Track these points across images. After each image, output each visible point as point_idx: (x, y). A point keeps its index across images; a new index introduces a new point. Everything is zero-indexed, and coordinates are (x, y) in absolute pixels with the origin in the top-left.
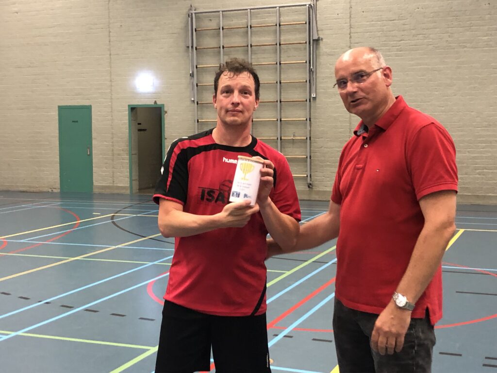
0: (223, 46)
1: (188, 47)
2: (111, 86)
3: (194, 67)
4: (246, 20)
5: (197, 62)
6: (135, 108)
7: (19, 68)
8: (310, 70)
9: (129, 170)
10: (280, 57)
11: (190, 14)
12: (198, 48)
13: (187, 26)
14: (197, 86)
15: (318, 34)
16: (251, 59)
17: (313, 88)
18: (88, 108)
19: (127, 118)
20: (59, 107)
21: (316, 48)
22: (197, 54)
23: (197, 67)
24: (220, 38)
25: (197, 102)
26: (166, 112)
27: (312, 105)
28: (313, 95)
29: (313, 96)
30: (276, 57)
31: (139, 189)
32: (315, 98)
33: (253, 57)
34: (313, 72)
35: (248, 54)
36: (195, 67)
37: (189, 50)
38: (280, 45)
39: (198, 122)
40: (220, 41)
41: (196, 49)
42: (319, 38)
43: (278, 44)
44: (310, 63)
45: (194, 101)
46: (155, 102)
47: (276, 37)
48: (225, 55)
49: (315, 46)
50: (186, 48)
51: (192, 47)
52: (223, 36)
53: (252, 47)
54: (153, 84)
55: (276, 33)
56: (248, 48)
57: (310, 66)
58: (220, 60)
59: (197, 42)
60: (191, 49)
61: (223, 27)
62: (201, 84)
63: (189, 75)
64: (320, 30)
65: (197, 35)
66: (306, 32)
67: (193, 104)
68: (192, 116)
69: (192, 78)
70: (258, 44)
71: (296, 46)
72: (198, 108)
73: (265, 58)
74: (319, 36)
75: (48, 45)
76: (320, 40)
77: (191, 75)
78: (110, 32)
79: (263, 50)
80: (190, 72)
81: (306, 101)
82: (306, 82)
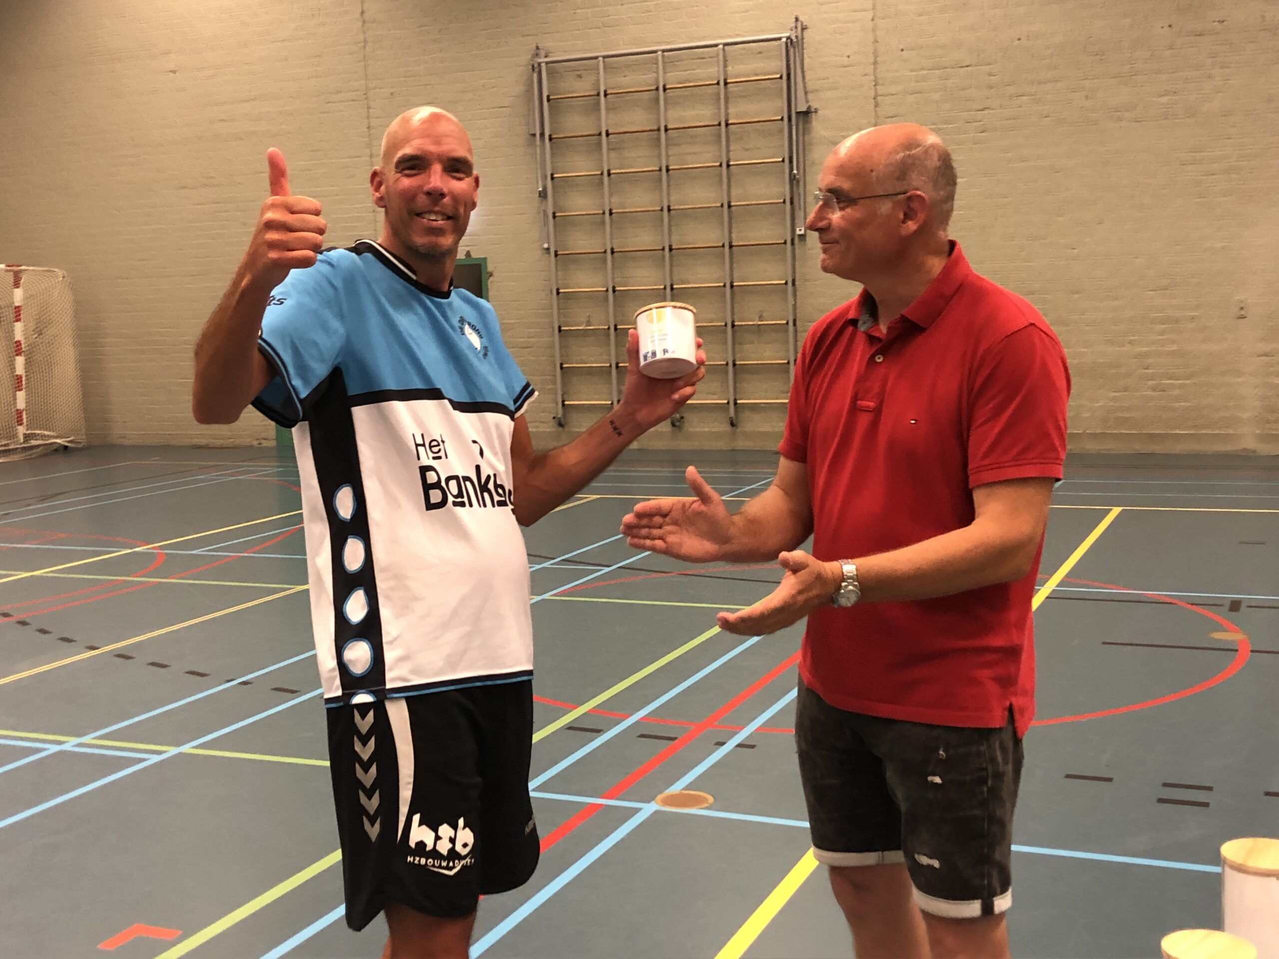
0: (607, 131)
1: (534, 135)
2: (375, 221)
3: (546, 178)
4: (655, 75)
5: (553, 168)
7: (183, 188)
8: (793, 179)
10: (728, 151)
11: (536, 65)
13: (529, 90)
14: (554, 217)
15: (807, 101)
16: (668, 156)
17: (799, 215)
21: (804, 131)
22: (551, 148)
23: (552, 178)
24: (600, 114)
25: (556, 252)
26: (491, 275)
27: (797, 251)
28: (800, 231)
29: (798, 232)
30: (720, 151)
32: (803, 237)
33: (672, 152)
34: (798, 181)
35: (659, 146)
36: (549, 178)
37: (535, 141)
38: (727, 125)
39: (558, 293)
40: (599, 119)
41: (550, 139)
42: (809, 107)
43: (723, 124)
44: (791, 161)
45: (548, 249)
46: (468, 254)
47: (719, 108)
48: (613, 149)
49: (801, 127)
50: (529, 136)
51: (542, 135)
52: (607, 109)
53: (669, 132)
55: (719, 99)
56: (659, 135)
57: (791, 169)
58: (601, 160)
59: (551, 123)
60: (540, 139)
61: (605, 91)
62: (563, 214)
63: (538, 195)
64: (812, 92)
65: (551, 108)
66: (782, 95)
67: (548, 255)
68: (545, 281)
69: (542, 201)
70: (681, 126)
71: (763, 126)
72: (557, 265)
73: (696, 153)
74: (810, 104)
75: (241, 139)
76: (812, 112)
77: (542, 195)
78: (370, 108)
79: (692, 137)
80: (539, 188)
81: (786, 243)
82: (785, 202)
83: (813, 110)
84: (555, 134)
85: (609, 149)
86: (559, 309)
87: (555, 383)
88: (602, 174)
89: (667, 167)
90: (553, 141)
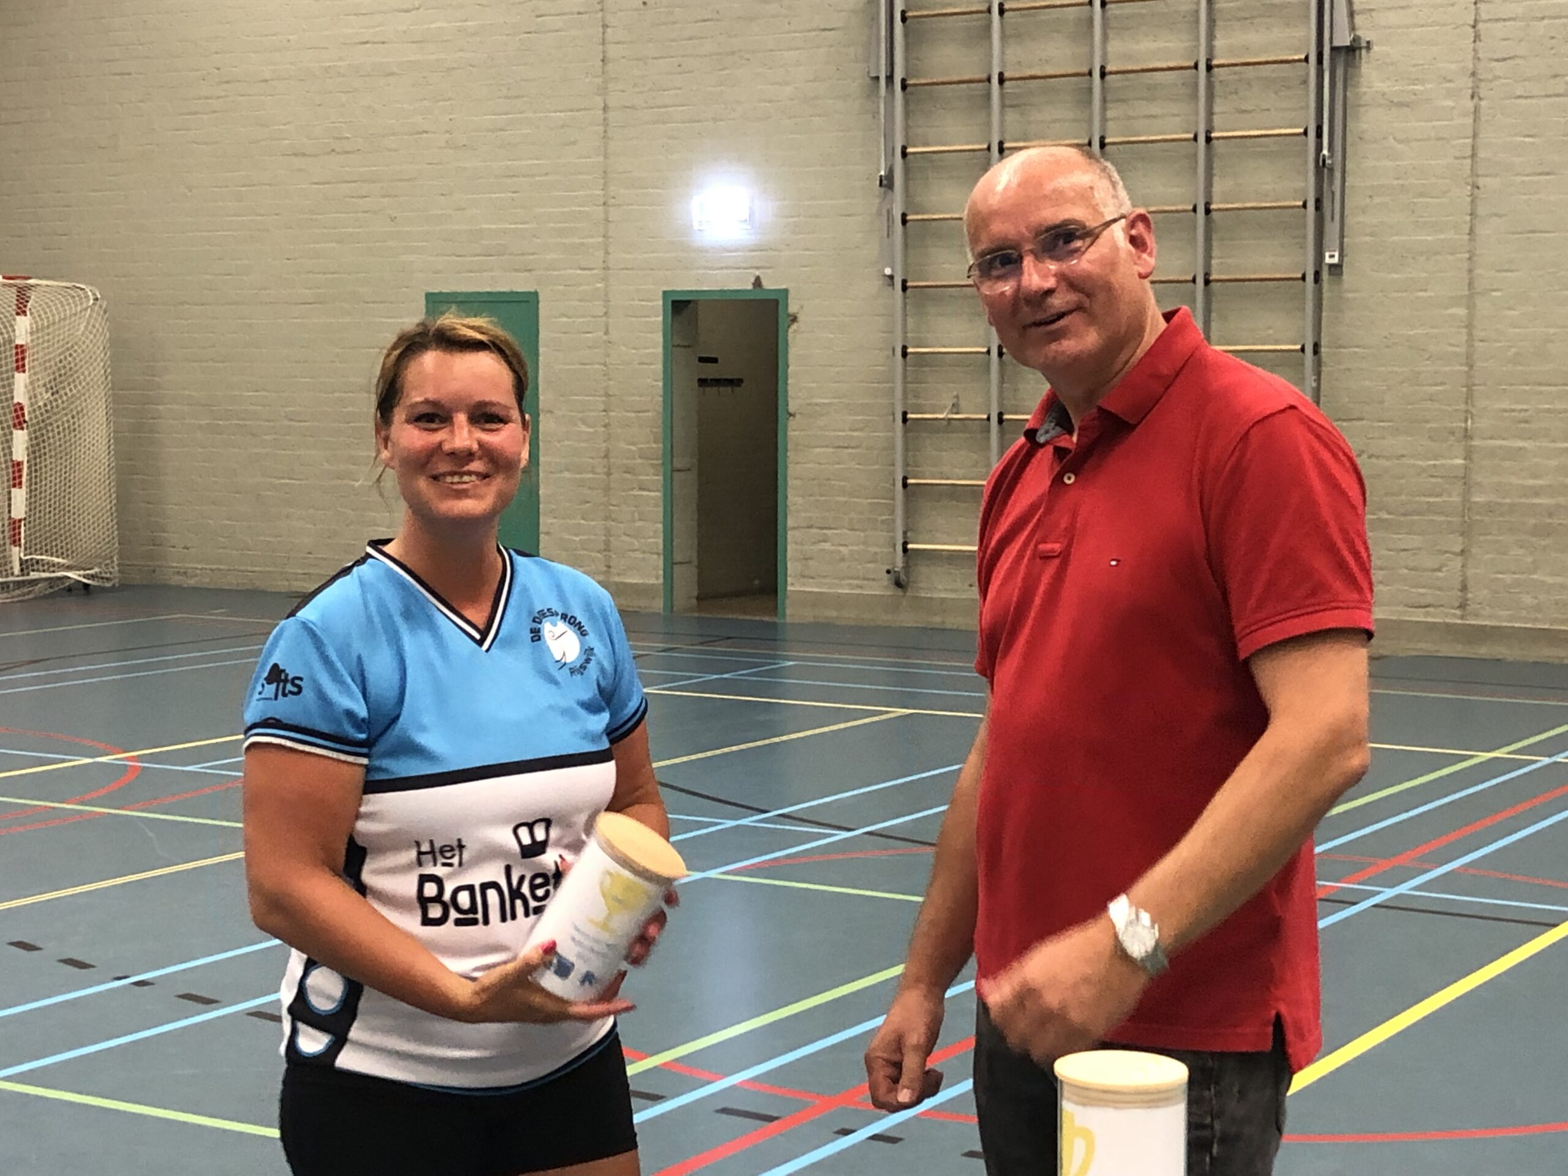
0: (1001, 75)
1: (877, 78)
2: (607, 220)
3: (893, 155)
5: (907, 136)
6: (689, 302)
7: (295, 155)
8: (1321, 166)
9: (660, 526)
10: (1210, 113)
12: (910, 82)
13: (872, 2)
14: (904, 222)
15: (1353, 28)
16: (1104, 120)
17: (1332, 230)
18: (528, 303)
19: (659, 338)
20: (428, 296)
21: (1345, 81)
22: (906, 103)
23: (904, 154)
24: (991, 43)
25: (904, 282)
26: (794, 319)
27: (1326, 295)
28: (1331, 258)
29: (1328, 260)
30: (1197, 113)
31: (698, 598)
32: (1336, 269)
33: (1110, 114)
34: (1331, 170)
35: (1090, 102)
36: (899, 152)
37: (878, 87)
38: (1209, 68)
39: (905, 354)
40: (990, 55)
41: (904, 87)
42: (1356, 39)
43: (1202, 66)
44: (1319, 135)
45: (891, 277)
46: (758, 283)
47: (1198, 39)
48: (1011, 106)
49: (1340, 72)
50: (868, 80)
51: (890, 78)
52: (1004, 37)
53: (1108, 78)
54: (751, 215)
55: (1197, 21)
56: (1091, 83)
57: (1319, 148)
58: (989, 124)
59: (907, 60)
60: (887, 86)
61: (1001, 5)
62: (920, 217)
63: (878, 182)
64: (1363, 12)
65: (906, 35)
66: (1308, 17)
67: (890, 288)
68: (884, 332)
69: (885, 193)
70: (1130, 68)
71: (1273, 71)
72: (905, 305)
73: (1154, 117)
74: (1359, 33)
75: (392, 74)
76: (1360, 48)
77: (885, 182)
78: (607, 26)
79: (1149, 88)
80: (879, 171)
81: (1303, 278)
82: (1305, 206)
83: (1364, 44)
84: (914, 77)
85: (1003, 106)
86: (905, 381)
87: (892, 512)
88: (989, 149)
89: (1102, 139)
90: (909, 89)
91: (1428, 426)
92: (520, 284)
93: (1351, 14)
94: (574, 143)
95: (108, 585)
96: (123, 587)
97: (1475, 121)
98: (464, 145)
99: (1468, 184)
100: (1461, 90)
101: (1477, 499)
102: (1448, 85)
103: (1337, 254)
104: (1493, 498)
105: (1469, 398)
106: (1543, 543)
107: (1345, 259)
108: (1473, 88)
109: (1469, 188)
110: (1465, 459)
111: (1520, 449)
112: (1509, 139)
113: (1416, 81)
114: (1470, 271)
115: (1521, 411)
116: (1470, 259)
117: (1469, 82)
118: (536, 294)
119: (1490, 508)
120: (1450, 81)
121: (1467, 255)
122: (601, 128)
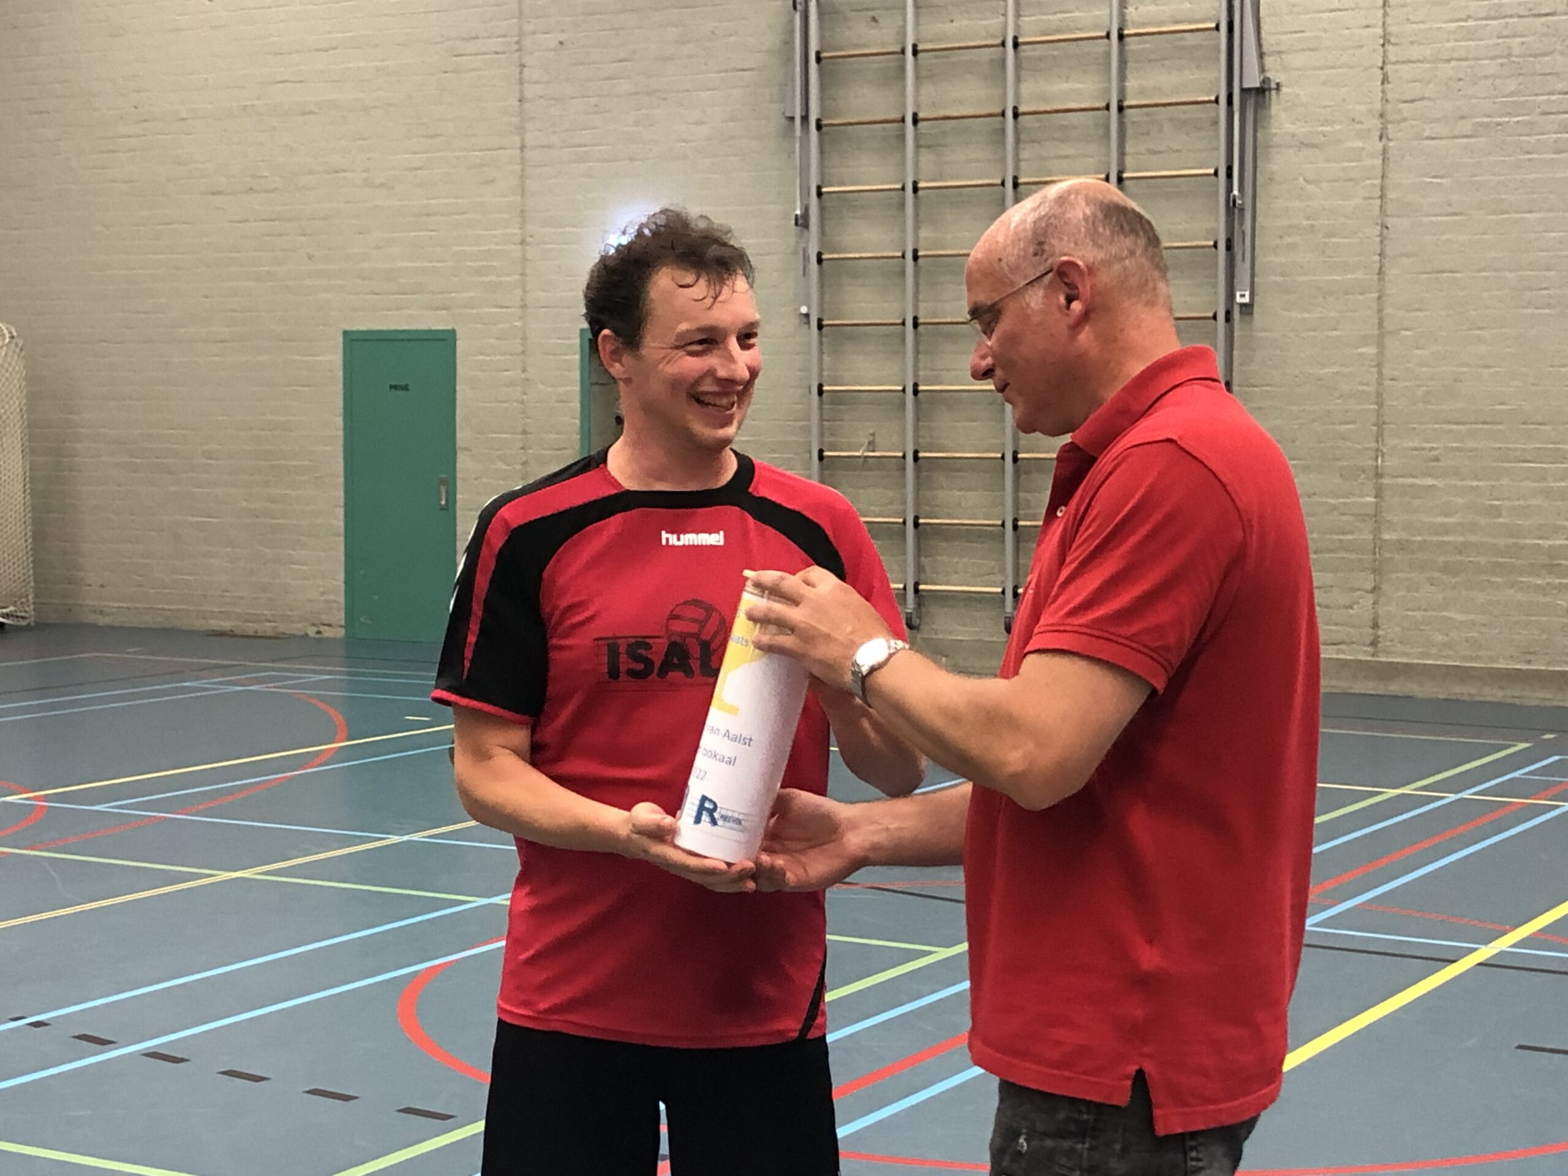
0: (915, 115)
1: (792, 119)
2: (524, 259)
3: (808, 194)
4: (999, 19)
5: (822, 174)
7: (213, 193)
8: (1231, 206)
10: (1122, 153)
12: (825, 121)
13: (788, 43)
14: (820, 261)
15: (1262, 70)
16: (1017, 160)
17: (1243, 271)
18: (446, 340)
19: (576, 375)
20: (346, 333)
21: (1255, 121)
22: (821, 142)
23: (820, 194)
24: (904, 85)
25: (820, 321)
27: (1236, 334)
29: (1239, 300)
30: (1109, 154)
32: (1247, 309)
33: (1023, 155)
34: (1242, 210)
35: (1003, 142)
36: (814, 191)
37: (793, 127)
38: (1121, 108)
39: (821, 392)
40: (903, 94)
41: (819, 127)
42: (1266, 81)
43: (1114, 107)
44: (1229, 175)
45: (807, 316)
47: (1109, 80)
48: (928, 147)
49: (1250, 113)
50: (783, 120)
51: (805, 118)
52: (917, 77)
53: (1020, 118)
55: (1109, 63)
56: (1004, 123)
57: (1230, 189)
58: (903, 163)
59: (822, 99)
60: (802, 126)
61: (915, 46)
62: (836, 256)
63: (793, 222)
64: (1273, 53)
65: (821, 74)
66: (1218, 59)
67: (806, 326)
68: (800, 370)
69: (802, 232)
70: (1042, 109)
71: (1184, 112)
72: (821, 343)
73: (1067, 157)
74: (1268, 74)
75: (311, 113)
76: (1270, 90)
77: (800, 221)
78: (524, 66)
79: (1064, 128)
80: (795, 210)
81: (1215, 317)
82: (1215, 246)
83: (1273, 86)
84: (830, 118)
85: (918, 147)
86: (822, 419)
88: (903, 189)
89: (1015, 178)
90: (824, 129)
91: (1340, 464)
92: (437, 323)
93: (1261, 55)
94: (493, 181)
95: (23, 623)
96: (39, 628)
97: (1383, 160)
98: (382, 185)
99: (1377, 224)
100: (1369, 130)
101: (1387, 537)
102: (1358, 126)
103: (1247, 293)
104: (1404, 536)
105: (1379, 436)
106: (1454, 581)
107: (1256, 298)
108: (1382, 129)
109: (1379, 228)
110: (1376, 497)
111: (1430, 486)
112: (1417, 180)
113: (1326, 122)
114: (1380, 311)
115: (1431, 449)
116: (1379, 298)
117: (1376, 123)
118: (453, 332)
119: (1401, 546)
120: (1360, 122)
121: (1376, 295)
122: (518, 168)
